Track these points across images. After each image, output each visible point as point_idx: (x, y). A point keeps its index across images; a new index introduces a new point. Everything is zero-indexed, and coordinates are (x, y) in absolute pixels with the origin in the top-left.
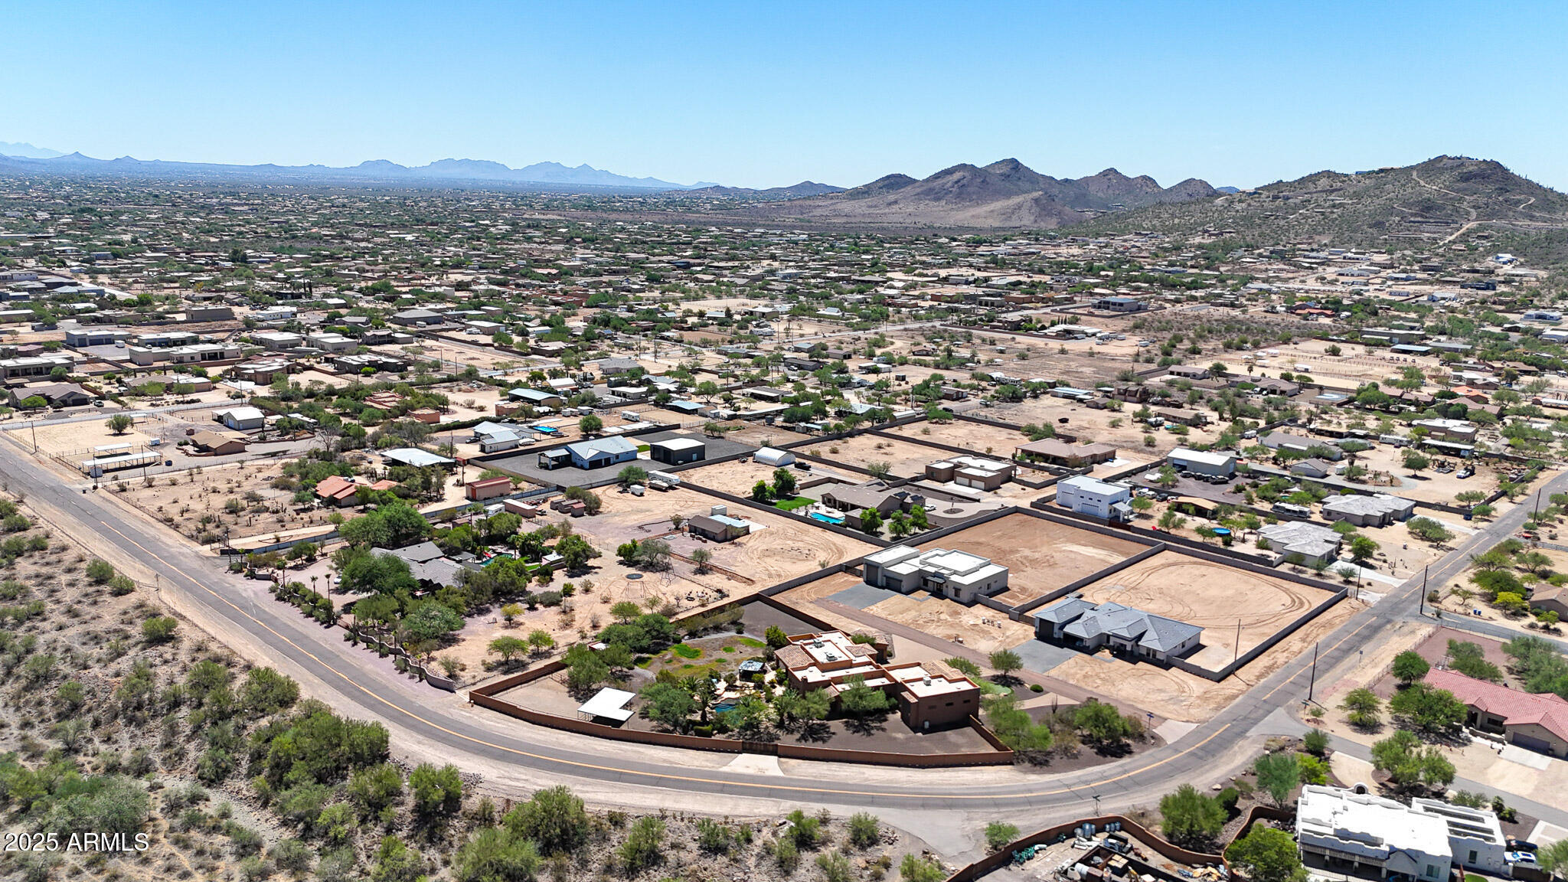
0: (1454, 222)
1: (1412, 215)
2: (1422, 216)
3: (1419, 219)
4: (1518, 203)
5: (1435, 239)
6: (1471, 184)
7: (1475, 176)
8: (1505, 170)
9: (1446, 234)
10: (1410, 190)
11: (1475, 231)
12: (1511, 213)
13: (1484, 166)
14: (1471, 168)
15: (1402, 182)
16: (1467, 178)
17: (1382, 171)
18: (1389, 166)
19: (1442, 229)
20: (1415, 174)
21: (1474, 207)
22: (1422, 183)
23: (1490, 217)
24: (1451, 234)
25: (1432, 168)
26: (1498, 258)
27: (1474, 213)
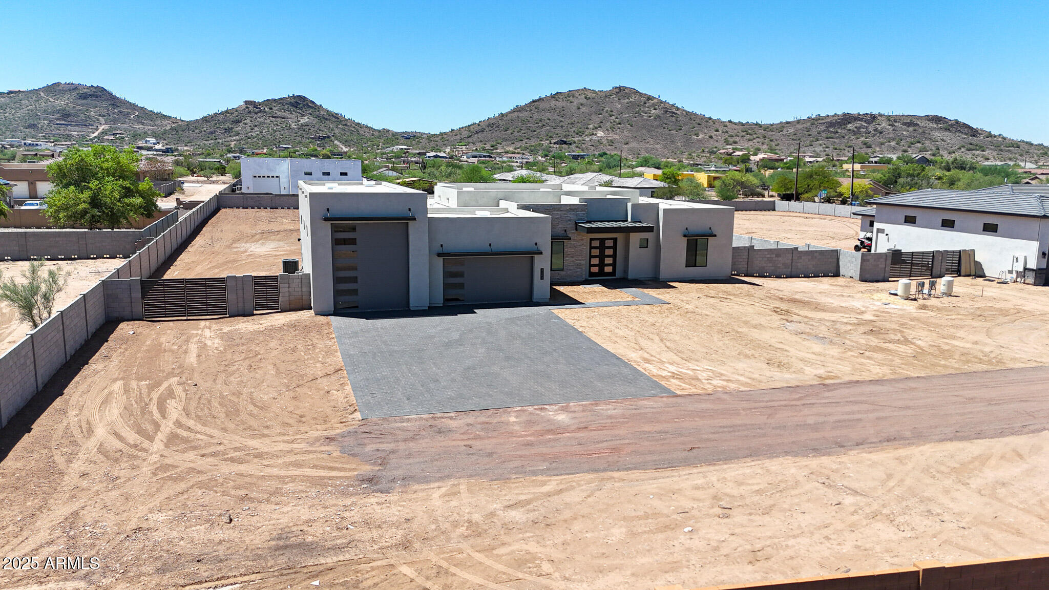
0: (93, 125)
1: (57, 119)
2: (65, 120)
3: (63, 122)
4: (128, 114)
5: (83, 136)
6: (89, 101)
7: (90, 95)
8: (111, 94)
9: (90, 132)
10: (44, 104)
11: (109, 130)
12: (127, 120)
13: (94, 90)
14: (85, 91)
15: (34, 98)
16: (84, 96)
17: (10, 92)
18: (17, 89)
19: (84, 129)
20: (42, 94)
21: (100, 115)
22: (51, 99)
23: (115, 121)
24: (93, 133)
25: (54, 89)
26: (146, 142)
27: (102, 120)
